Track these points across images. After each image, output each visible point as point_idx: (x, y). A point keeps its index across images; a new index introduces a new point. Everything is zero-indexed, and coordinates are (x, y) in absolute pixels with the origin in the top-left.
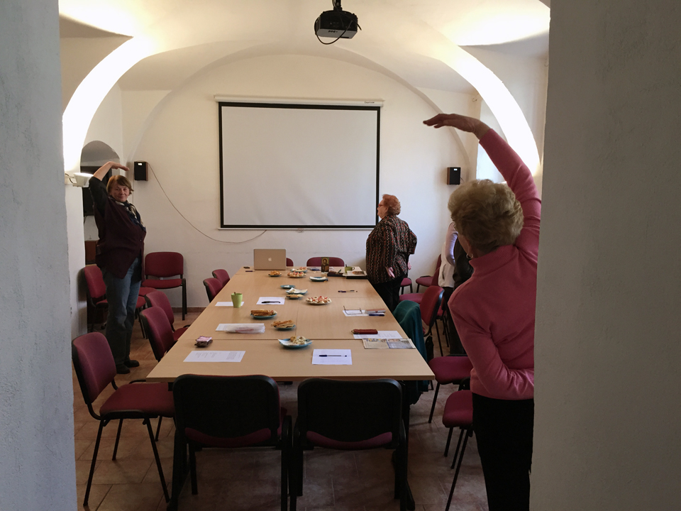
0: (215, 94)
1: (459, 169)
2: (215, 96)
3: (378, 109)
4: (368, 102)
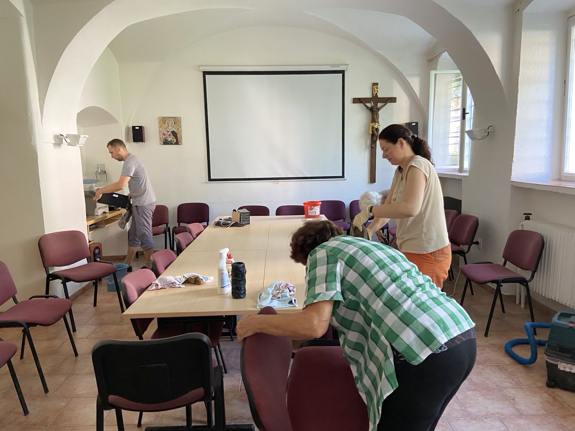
0: (199, 64)
2: (199, 66)
3: (343, 72)
4: (334, 66)
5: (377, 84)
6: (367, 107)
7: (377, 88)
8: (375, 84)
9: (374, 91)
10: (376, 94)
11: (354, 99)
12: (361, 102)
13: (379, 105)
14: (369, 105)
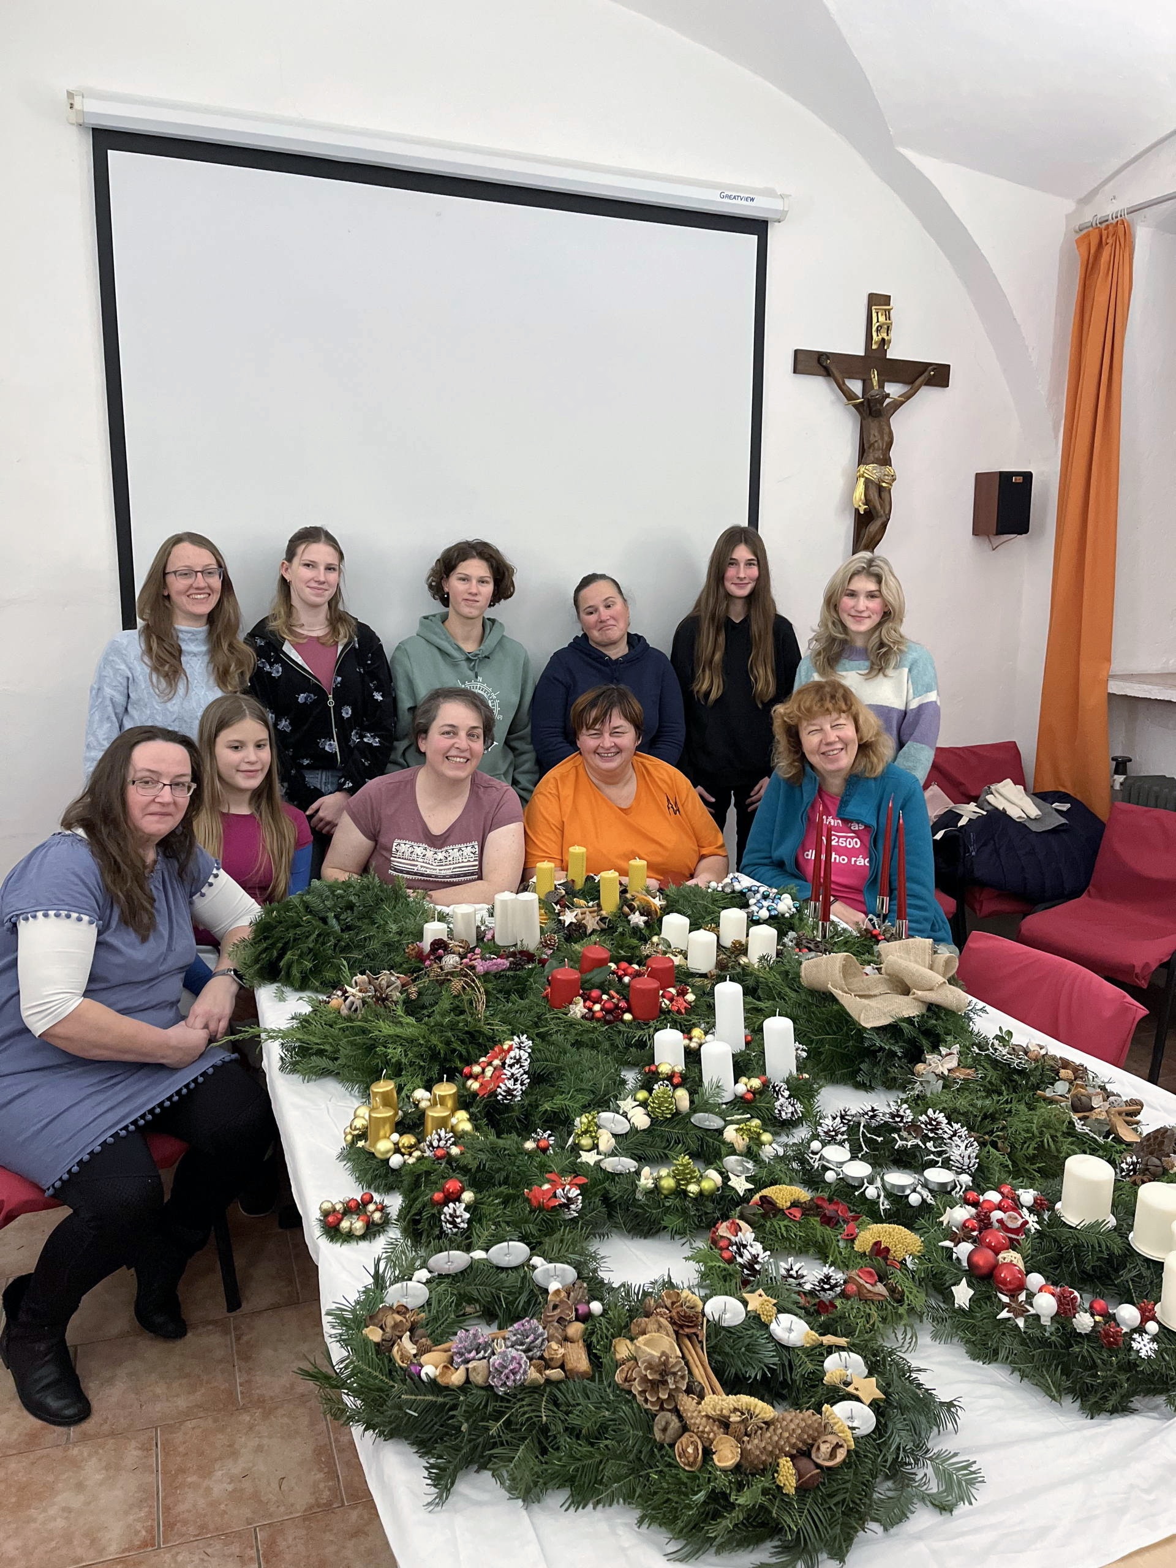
0: (71, 88)
1: (1028, 477)
2: (70, 95)
3: (757, 227)
4: (734, 194)
5: (886, 300)
6: (849, 395)
7: (888, 314)
8: (878, 301)
9: (874, 329)
10: (883, 339)
11: (796, 351)
12: (827, 373)
13: (894, 390)
14: (856, 386)
